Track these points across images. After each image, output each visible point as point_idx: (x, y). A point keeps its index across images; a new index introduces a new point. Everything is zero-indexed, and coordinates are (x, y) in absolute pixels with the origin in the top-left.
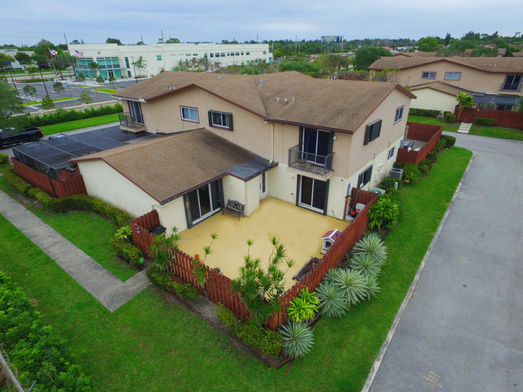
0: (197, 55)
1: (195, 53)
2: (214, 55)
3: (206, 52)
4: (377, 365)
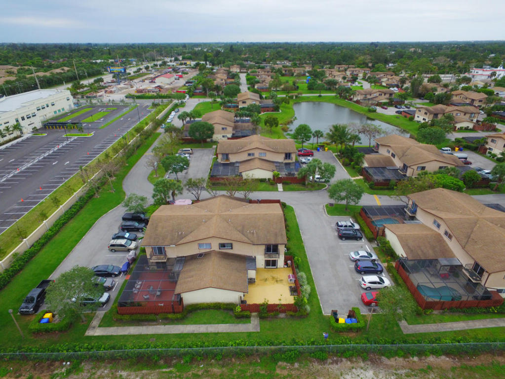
0: (8, 122)
1: (6, 121)
2: (26, 118)
3: (16, 117)
4: (321, 305)
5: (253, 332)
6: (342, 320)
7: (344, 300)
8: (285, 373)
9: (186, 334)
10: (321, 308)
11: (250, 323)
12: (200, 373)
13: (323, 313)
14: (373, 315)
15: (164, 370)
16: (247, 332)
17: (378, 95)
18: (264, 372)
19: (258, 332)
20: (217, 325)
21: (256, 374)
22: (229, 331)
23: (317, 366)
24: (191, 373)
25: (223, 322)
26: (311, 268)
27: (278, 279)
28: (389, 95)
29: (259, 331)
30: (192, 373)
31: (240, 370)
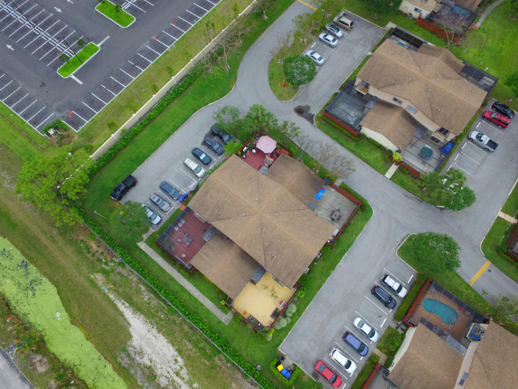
4: (284, 340)
5: (223, 323)
6: (280, 367)
7: (305, 351)
8: (219, 363)
9: (185, 289)
10: (281, 343)
11: (226, 314)
12: (177, 322)
13: (280, 347)
14: (310, 379)
15: (161, 303)
16: (219, 320)
18: (208, 352)
19: (225, 325)
20: (206, 298)
21: (204, 349)
22: (210, 309)
23: (239, 376)
24: (173, 317)
25: (211, 299)
26: (311, 302)
27: (275, 294)
29: (227, 325)
30: (174, 319)
31: (198, 339)
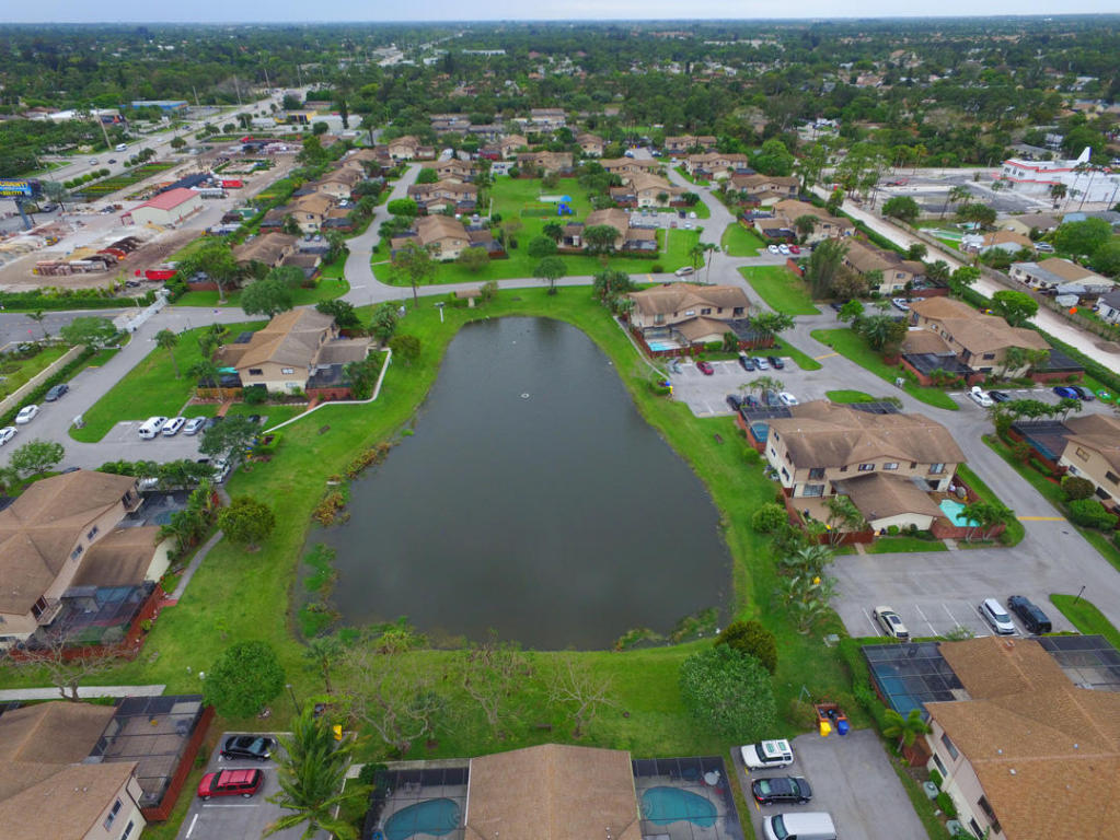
17: (698, 313)
28: (732, 311)
